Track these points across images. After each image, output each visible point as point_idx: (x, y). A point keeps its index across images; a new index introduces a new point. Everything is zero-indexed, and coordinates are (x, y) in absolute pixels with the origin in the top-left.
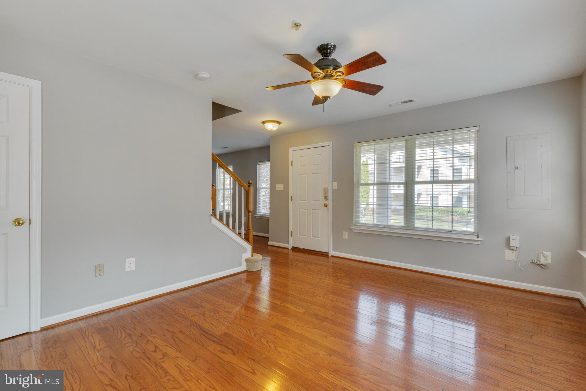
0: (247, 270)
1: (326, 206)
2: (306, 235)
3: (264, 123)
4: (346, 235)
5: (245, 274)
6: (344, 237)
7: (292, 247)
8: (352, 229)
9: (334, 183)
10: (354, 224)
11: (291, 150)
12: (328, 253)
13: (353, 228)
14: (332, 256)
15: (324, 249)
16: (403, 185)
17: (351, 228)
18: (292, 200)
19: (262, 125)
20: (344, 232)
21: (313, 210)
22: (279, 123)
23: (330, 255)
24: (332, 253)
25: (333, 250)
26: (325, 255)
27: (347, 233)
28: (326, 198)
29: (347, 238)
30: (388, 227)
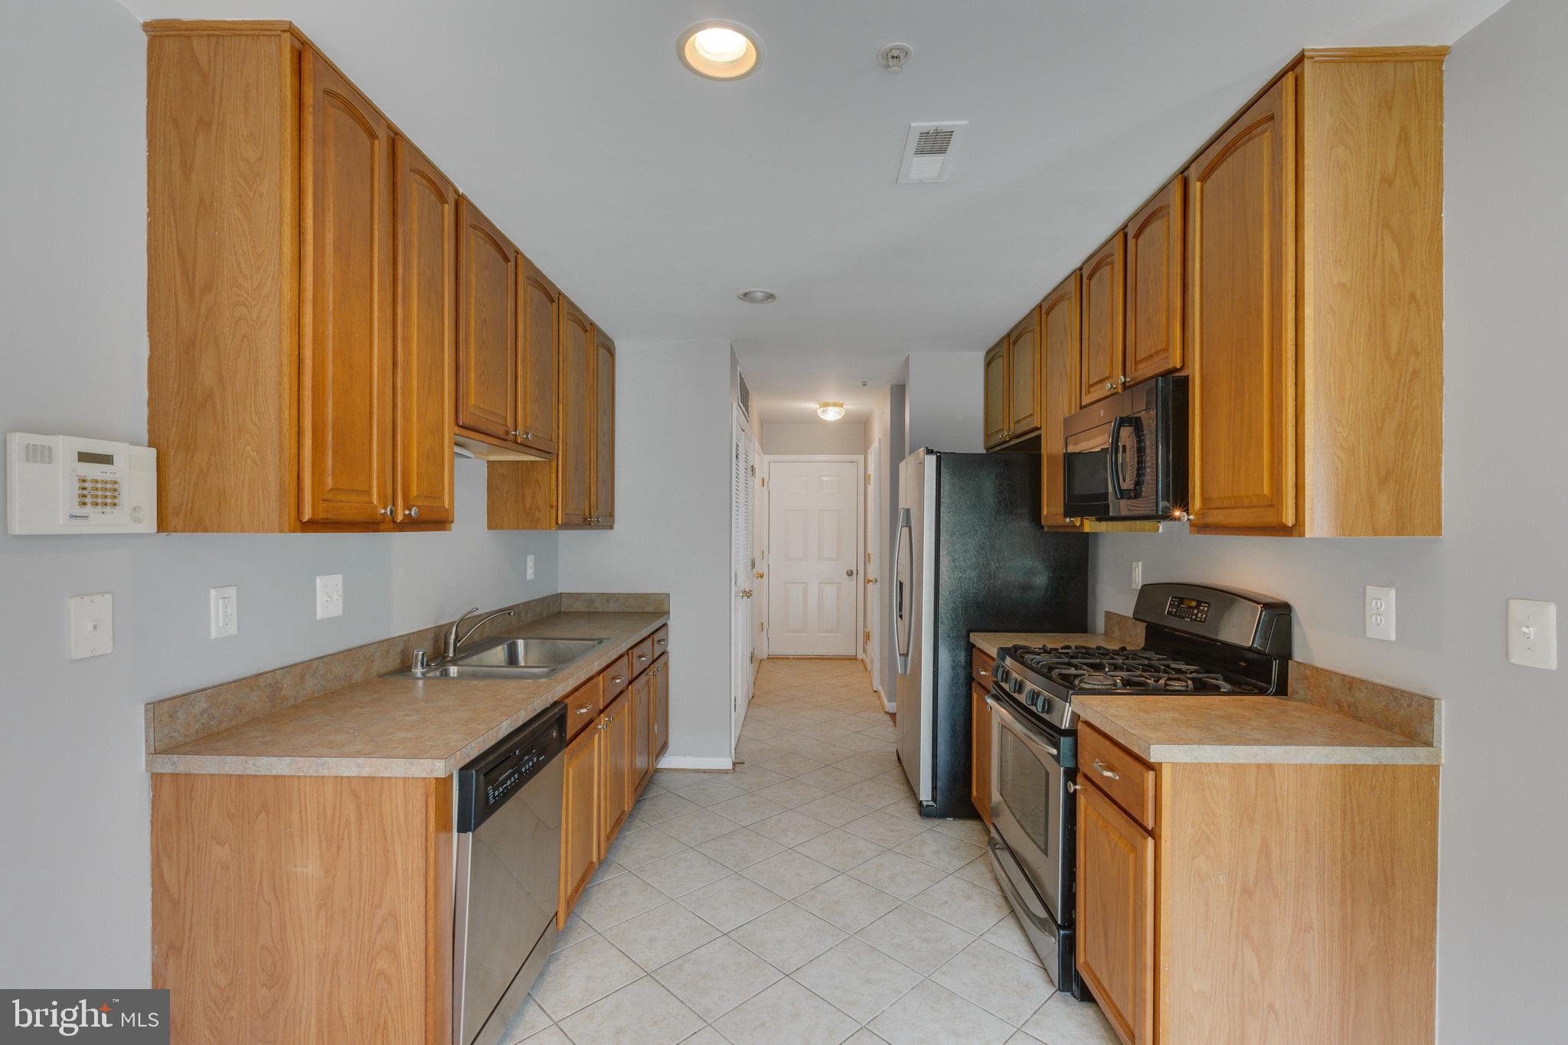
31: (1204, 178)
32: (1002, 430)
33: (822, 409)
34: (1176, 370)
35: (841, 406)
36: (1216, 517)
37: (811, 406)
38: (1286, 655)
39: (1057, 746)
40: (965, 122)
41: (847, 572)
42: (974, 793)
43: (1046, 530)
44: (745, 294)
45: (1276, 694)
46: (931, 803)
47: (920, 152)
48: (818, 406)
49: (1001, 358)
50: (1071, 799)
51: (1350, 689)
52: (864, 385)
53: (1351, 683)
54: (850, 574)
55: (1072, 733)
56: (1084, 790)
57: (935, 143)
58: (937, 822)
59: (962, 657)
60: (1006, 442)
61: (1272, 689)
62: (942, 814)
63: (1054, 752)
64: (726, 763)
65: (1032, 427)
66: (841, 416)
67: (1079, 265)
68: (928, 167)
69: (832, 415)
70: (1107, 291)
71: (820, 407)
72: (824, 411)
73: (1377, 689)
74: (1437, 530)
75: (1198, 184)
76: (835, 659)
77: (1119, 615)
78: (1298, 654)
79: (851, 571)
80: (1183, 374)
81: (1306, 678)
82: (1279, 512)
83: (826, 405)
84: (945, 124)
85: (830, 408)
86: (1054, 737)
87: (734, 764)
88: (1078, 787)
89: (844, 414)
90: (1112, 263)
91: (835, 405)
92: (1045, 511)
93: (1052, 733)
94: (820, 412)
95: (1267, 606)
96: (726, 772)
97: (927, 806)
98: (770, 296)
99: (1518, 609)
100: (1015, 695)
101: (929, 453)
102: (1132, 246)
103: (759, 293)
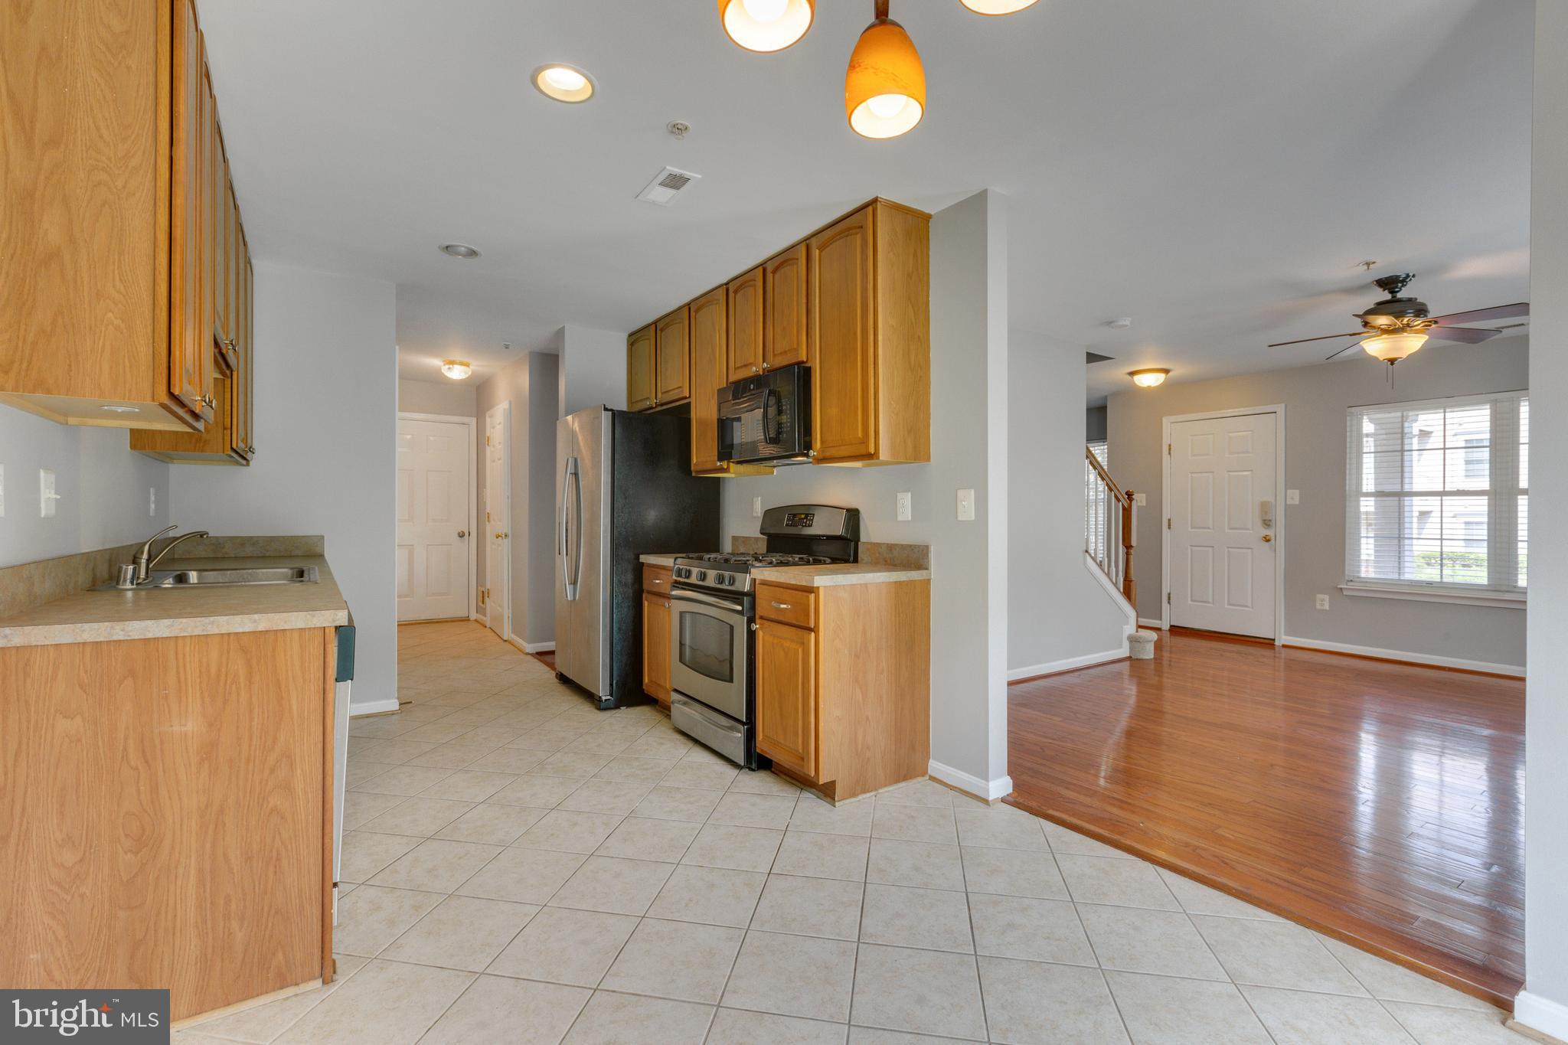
0: (1130, 657)
1: (1267, 539)
2: (1211, 600)
3: (1132, 374)
4: (1323, 601)
6: (1318, 607)
7: (1171, 626)
8: (1341, 589)
9: (1288, 491)
10: (1347, 578)
11: (1166, 421)
12: (1274, 640)
13: (1345, 587)
14: (1284, 646)
15: (1264, 633)
16: (1485, 497)
17: (1339, 586)
18: (1169, 528)
19: (1129, 377)
20: (1319, 596)
21: (1228, 547)
22: (1166, 371)
23: (1277, 643)
24: (1282, 639)
25: (1287, 633)
26: (1268, 643)
27: (1327, 597)
28: (1267, 523)
29: (1327, 607)
30: (1442, 585)
31: (821, 248)
32: (648, 398)
33: (447, 366)
34: (803, 362)
35: (467, 365)
36: (832, 452)
37: (434, 362)
38: (857, 540)
39: (741, 604)
40: (700, 176)
41: (459, 534)
42: (646, 680)
43: (694, 474)
44: (447, 247)
45: (853, 562)
46: (609, 697)
47: (663, 184)
48: (442, 364)
49: (648, 341)
50: (752, 636)
51: (891, 550)
52: (507, 348)
53: (891, 547)
54: (461, 535)
55: (752, 595)
56: (761, 628)
57: (676, 182)
58: (614, 712)
59: (629, 578)
60: (652, 408)
61: (852, 559)
62: (617, 707)
63: (739, 608)
64: (393, 705)
65: (681, 396)
66: (467, 376)
67: (725, 281)
68: (663, 195)
69: (457, 373)
70: (750, 305)
71: (444, 365)
72: (449, 368)
73: (903, 547)
74: (928, 459)
75: (817, 251)
76: (447, 622)
77: (743, 537)
78: (863, 538)
79: (463, 532)
80: (807, 365)
81: (868, 549)
82: (867, 447)
83: (452, 363)
84: (687, 174)
85: (455, 366)
86: (738, 599)
87: (401, 704)
88: (757, 626)
89: (470, 373)
90: (755, 286)
91: (461, 364)
92: (694, 460)
93: (736, 596)
94: (445, 370)
95: (848, 510)
96: (392, 713)
97: (606, 700)
98: (472, 253)
99: (961, 493)
100: (701, 583)
101: (606, 409)
102: (769, 276)
103: (463, 249)
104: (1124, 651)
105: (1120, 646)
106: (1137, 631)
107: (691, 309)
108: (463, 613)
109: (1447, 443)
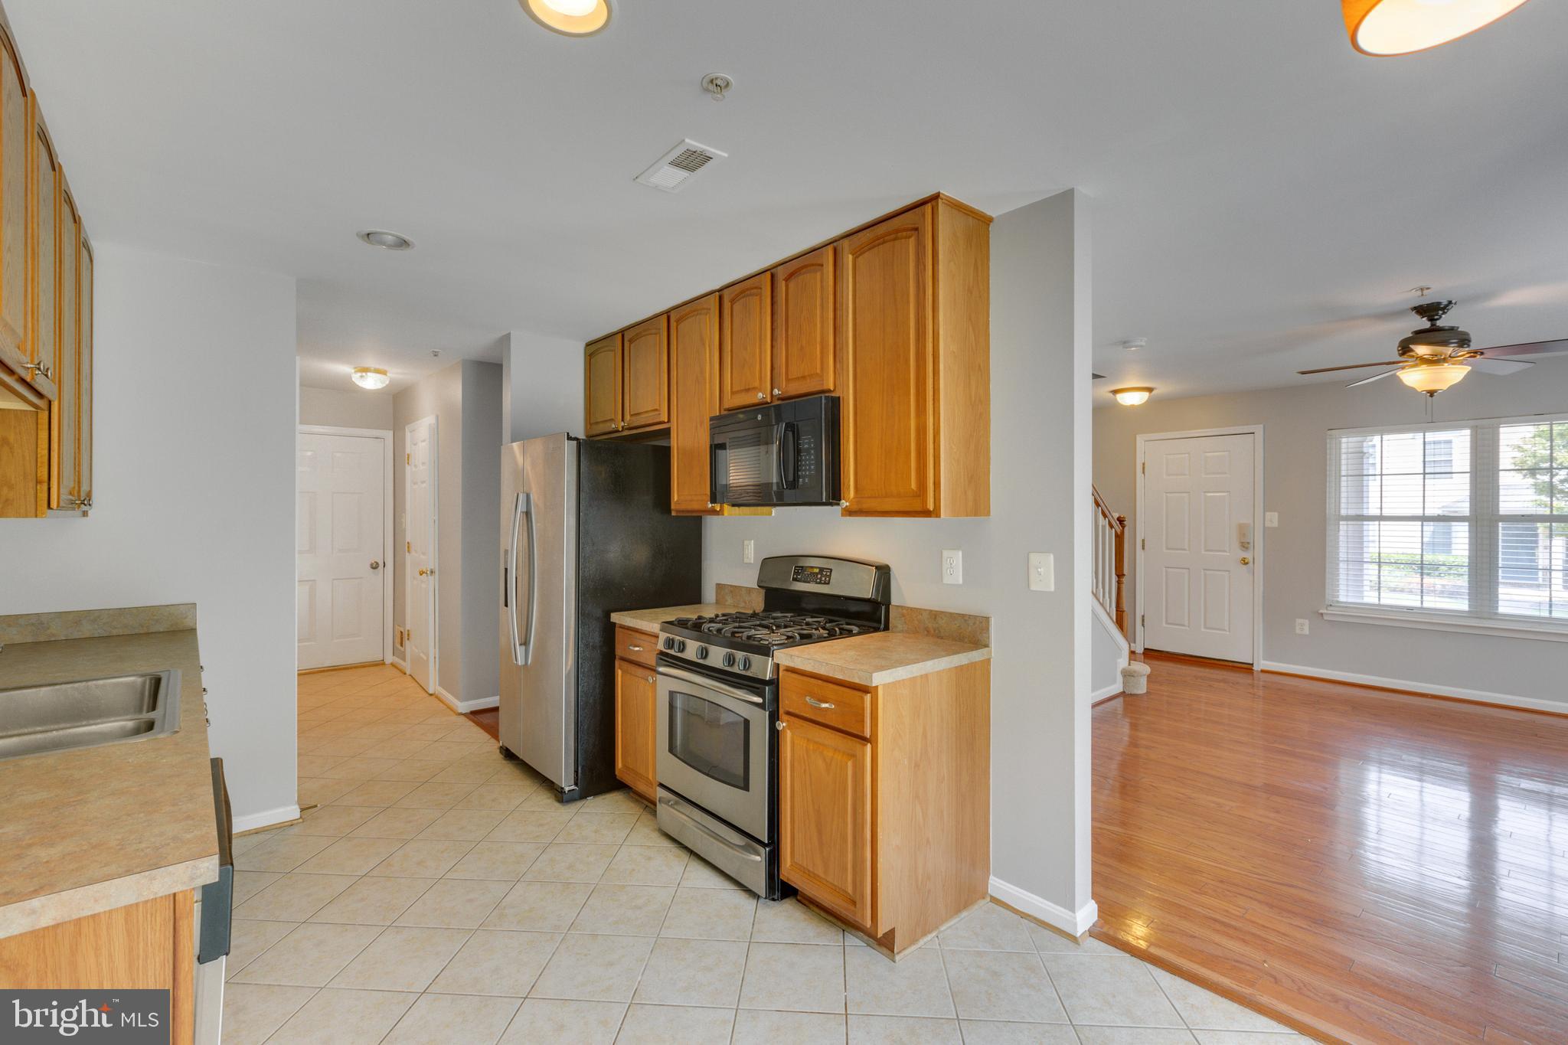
0: (1124, 692)
1: (1245, 562)
2: (1186, 623)
3: (1115, 392)
4: (1303, 626)
5: (1121, 700)
6: (1298, 631)
7: (1145, 649)
8: (1322, 614)
9: (1268, 514)
10: (1327, 602)
11: (1140, 440)
12: (1252, 664)
13: (1325, 611)
14: (1262, 671)
15: (1243, 657)
16: (1467, 524)
17: (1320, 612)
18: (1143, 548)
19: (1111, 395)
20: (1299, 621)
21: (1204, 570)
22: (1150, 390)
23: (1255, 668)
24: (1261, 664)
25: (1269, 657)
26: (1246, 668)
27: (1307, 622)
28: (1245, 546)
29: (1306, 631)
30: (1422, 611)
31: (857, 254)
32: (612, 420)
33: (359, 374)
34: (829, 391)
35: (384, 373)
36: (868, 504)
37: (342, 369)
38: (888, 604)
39: (761, 695)
40: (726, 155)
41: (372, 565)
42: (619, 764)
43: (673, 514)
44: (368, 234)
45: (884, 630)
46: (573, 787)
47: (676, 164)
48: (353, 371)
49: (612, 354)
50: (775, 737)
51: (935, 618)
52: (436, 355)
53: (935, 615)
54: (375, 566)
55: (774, 683)
56: (789, 727)
57: (692, 161)
58: (580, 804)
59: (596, 638)
60: (618, 431)
61: (882, 626)
62: (584, 795)
63: (759, 700)
64: (292, 812)
65: (658, 420)
66: (384, 385)
68: (670, 177)
69: (371, 383)
70: (757, 318)
71: (355, 372)
72: (362, 377)
73: (952, 616)
74: (988, 514)
75: (850, 257)
76: (356, 667)
77: (731, 586)
78: (895, 600)
79: (377, 563)
80: (833, 395)
81: (903, 616)
82: (925, 502)
83: (366, 370)
84: (710, 150)
85: (369, 374)
86: (758, 688)
87: (302, 810)
88: (784, 724)
89: (387, 382)
90: (760, 295)
91: (377, 371)
92: (675, 497)
93: (753, 684)
94: (356, 378)
95: (877, 568)
96: (291, 824)
97: (569, 791)
98: (403, 243)
99: (1034, 558)
100: (701, 661)
101: (569, 438)
102: (781, 286)
103: (390, 237)
104: (1117, 688)
105: (1114, 682)
106: (1129, 665)
107: (670, 319)
108: (378, 657)
109: (1426, 469)
